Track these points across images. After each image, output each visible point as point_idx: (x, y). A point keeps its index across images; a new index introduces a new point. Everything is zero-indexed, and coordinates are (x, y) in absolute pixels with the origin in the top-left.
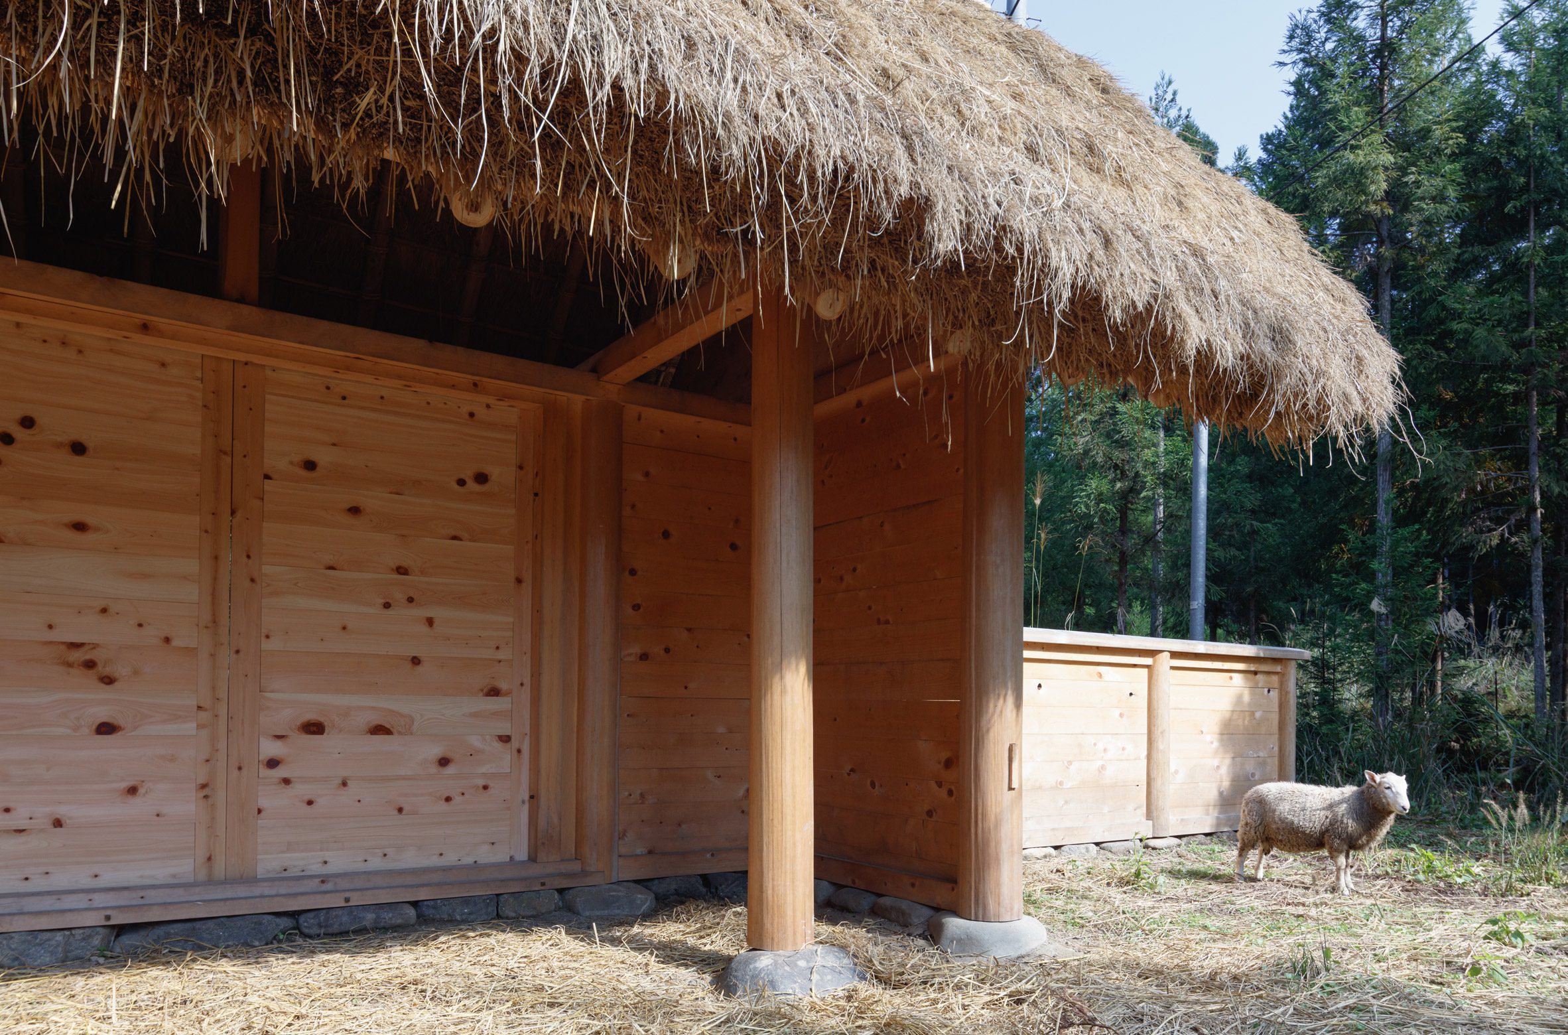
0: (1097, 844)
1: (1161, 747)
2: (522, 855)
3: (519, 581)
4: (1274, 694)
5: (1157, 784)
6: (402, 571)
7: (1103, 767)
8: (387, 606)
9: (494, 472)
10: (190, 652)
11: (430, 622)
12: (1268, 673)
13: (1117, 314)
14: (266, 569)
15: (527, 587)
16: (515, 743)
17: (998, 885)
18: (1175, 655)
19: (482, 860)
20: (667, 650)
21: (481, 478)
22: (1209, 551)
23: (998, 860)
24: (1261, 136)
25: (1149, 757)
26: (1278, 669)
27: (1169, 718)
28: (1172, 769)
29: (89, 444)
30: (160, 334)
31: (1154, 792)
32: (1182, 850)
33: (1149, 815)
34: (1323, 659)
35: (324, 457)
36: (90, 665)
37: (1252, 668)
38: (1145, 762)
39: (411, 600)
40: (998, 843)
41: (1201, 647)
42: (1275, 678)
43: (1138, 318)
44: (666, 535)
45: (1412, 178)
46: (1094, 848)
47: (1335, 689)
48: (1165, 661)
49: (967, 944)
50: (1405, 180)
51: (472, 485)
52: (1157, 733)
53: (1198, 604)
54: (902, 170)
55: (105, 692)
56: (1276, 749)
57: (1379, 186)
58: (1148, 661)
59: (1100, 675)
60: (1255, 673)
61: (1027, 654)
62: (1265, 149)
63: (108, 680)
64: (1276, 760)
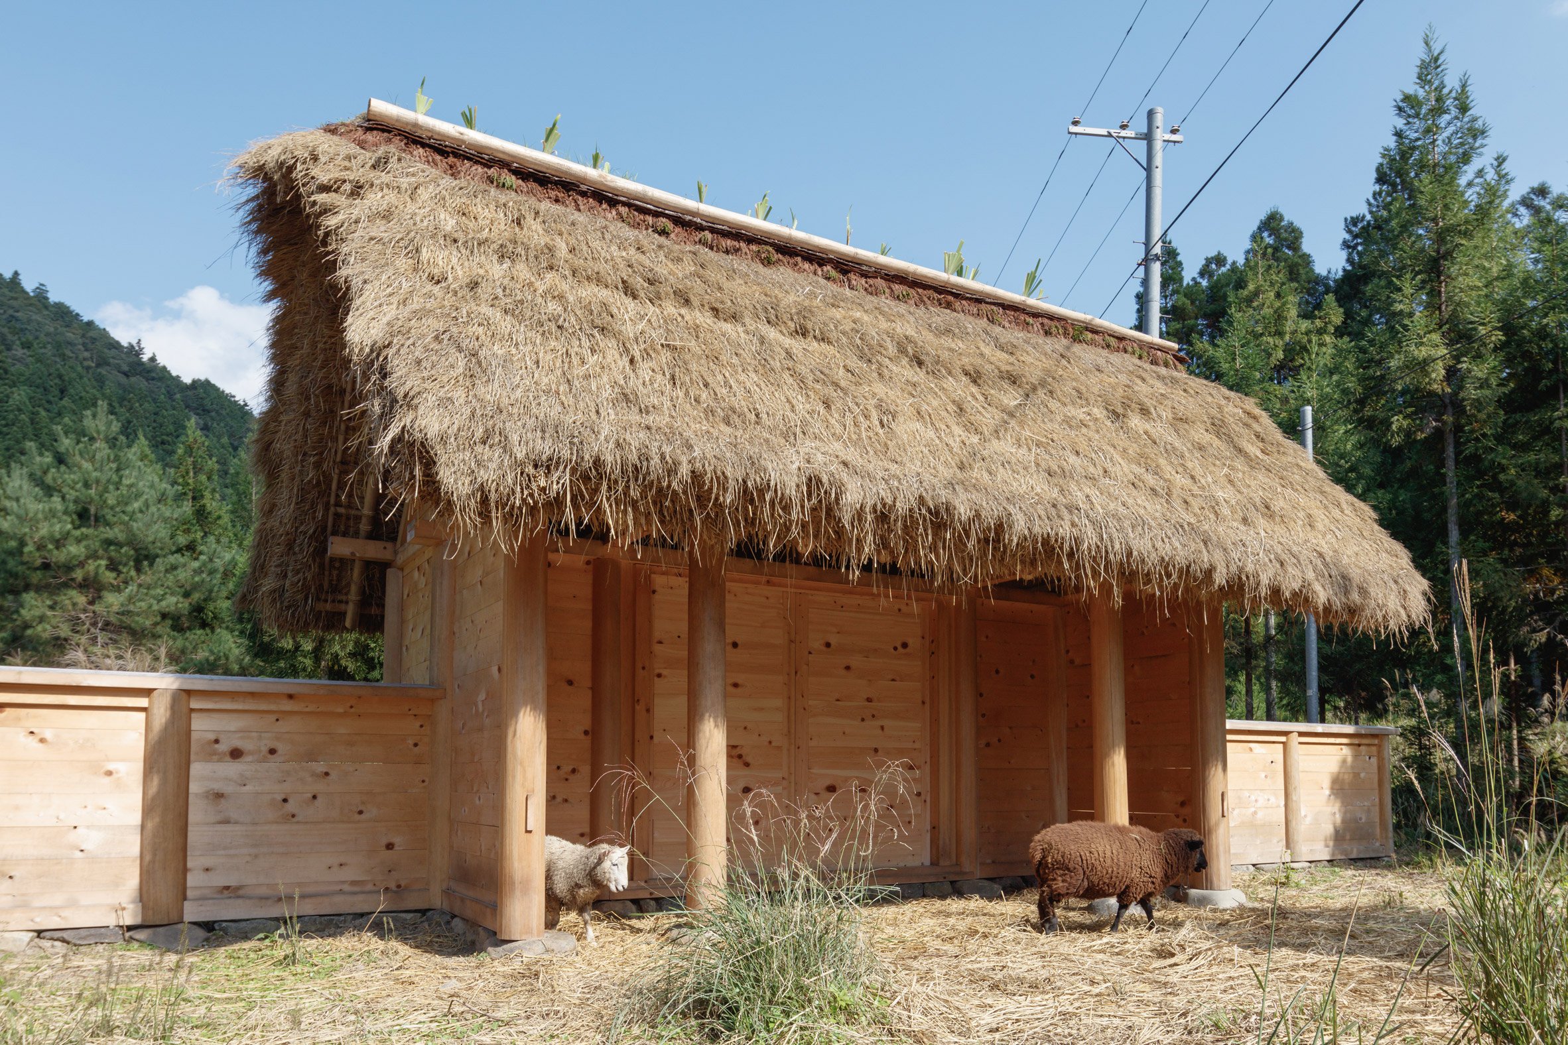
0: (1254, 865)
1: (1294, 798)
2: (927, 862)
3: (923, 703)
4: (1374, 760)
5: (1293, 824)
6: (869, 700)
7: (1255, 813)
8: (863, 720)
9: (910, 642)
10: (779, 748)
11: (882, 728)
12: (1368, 745)
13: (1287, 594)
14: (810, 702)
15: (927, 705)
16: (923, 797)
17: (1218, 869)
18: (1301, 734)
19: (909, 865)
20: (999, 741)
21: (905, 645)
22: (1319, 649)
23: (1218, 856)
24: (1346, 219)
25: (1286, 806)
26: (1376, 742)
27: (1299, 777)
28: (1303, 813)
29: (739, 642)
30: (774, 585)
31: (1291, 830)
32: (1313, 870)
33: (1288, 845)
34: (1419, 728)
35: (833, 641)
36: (740, 756)
37: (1356, 741)
38: (1283, 809)
39: (873, 716)
40: (1217, 847)
41: (1319, 728)
42: (1374, 749)
43: (1295, 594)
44: (997, 672)
45: (1464, 366)
46: (1251, 867)
47: (1431, 754)
48: (1295, 738)
49: (1202, 902)
50: (1459, 366)
51: (900, 649)
52: (1291, 788)
53: (1313, 692)
54: (1205, 557)
55: (746, 771)
56: (1377, 800)
57: (1438, 372)
58: (1283, 739)
59: (1251, 749)
60: (1359, 745)
61: (1229, 737)
62: (1349, 231)
63: (747, 765)
64: (1377, 809)
